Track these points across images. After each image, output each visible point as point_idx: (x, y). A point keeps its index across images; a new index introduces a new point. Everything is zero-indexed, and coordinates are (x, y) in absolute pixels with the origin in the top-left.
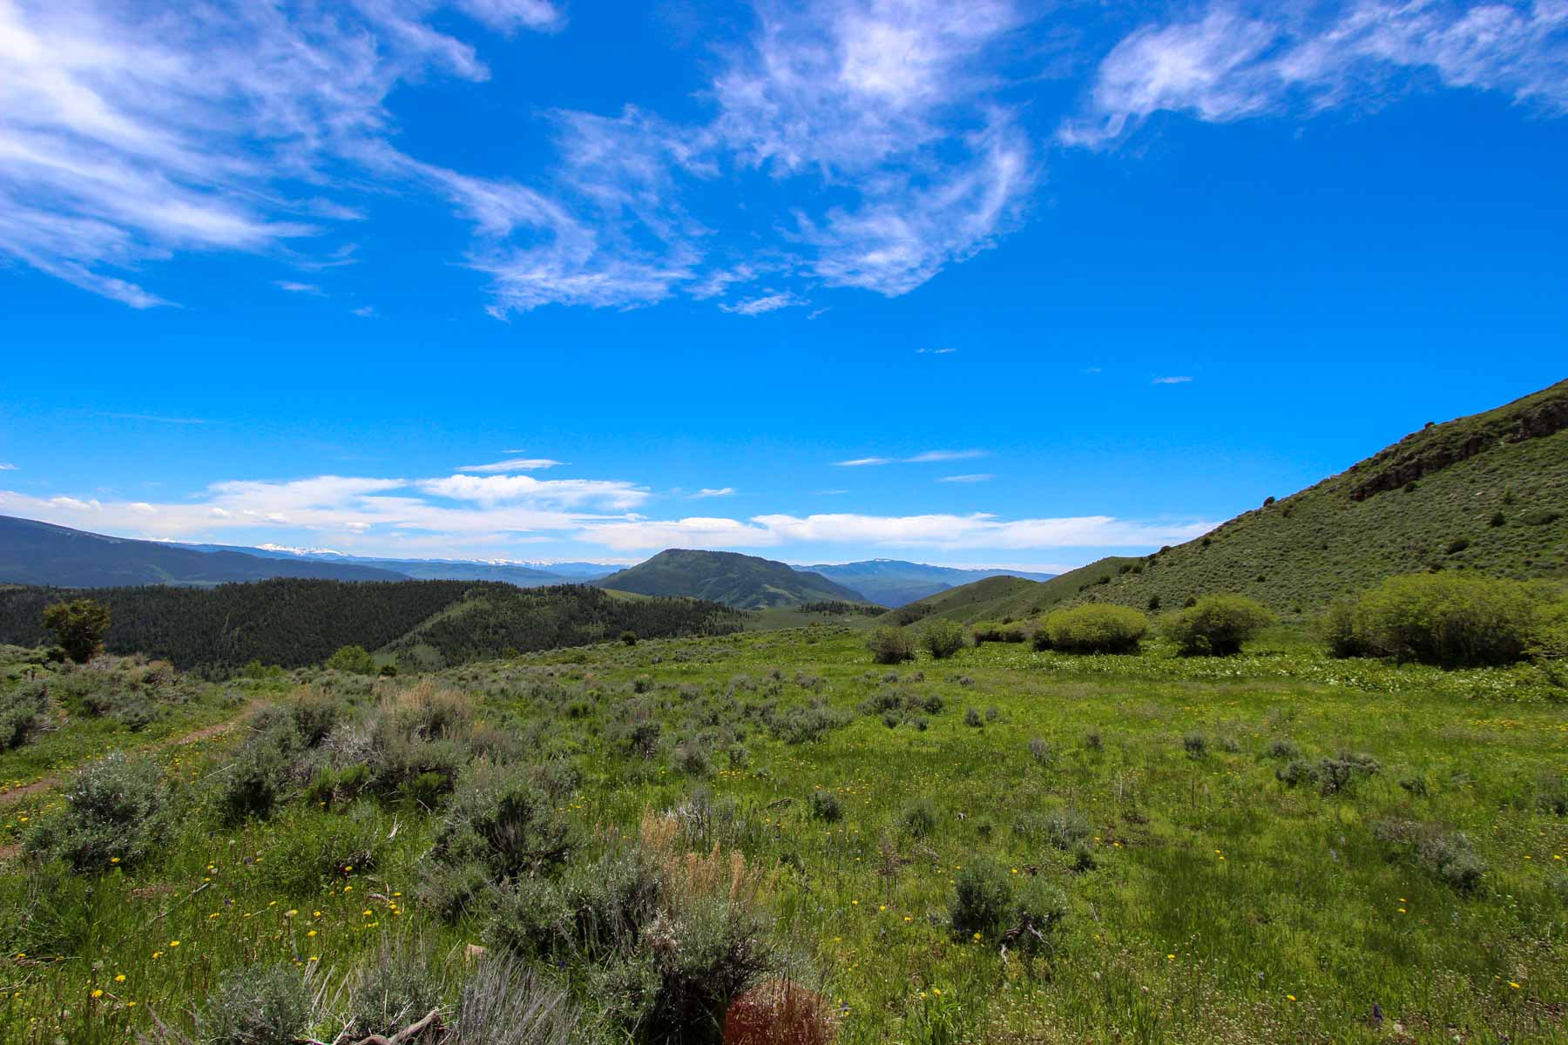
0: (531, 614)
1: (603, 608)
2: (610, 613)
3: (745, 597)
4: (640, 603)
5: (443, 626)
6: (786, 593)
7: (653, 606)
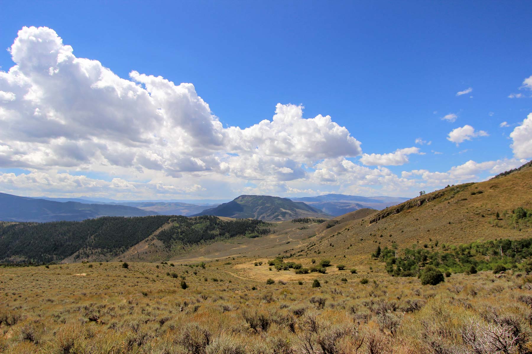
0: (193, 227)
1: (218, 224)
2: (222, 226)
3: (273, 214)
4: (232, 222)
5: (163, 233)
6: (289, 212)
7: (237, 223)
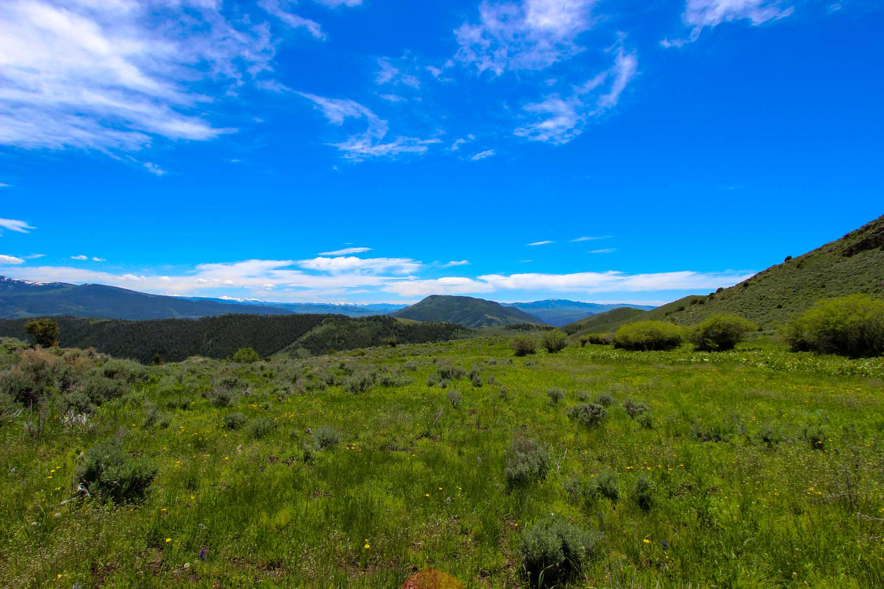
0: (357, 331)
1: (396, 328)
2: (399, 331)
3: (475, 321)
4: (415, 326)
5: (312, 338)
6: (498, 319)
7: (423, 327)
